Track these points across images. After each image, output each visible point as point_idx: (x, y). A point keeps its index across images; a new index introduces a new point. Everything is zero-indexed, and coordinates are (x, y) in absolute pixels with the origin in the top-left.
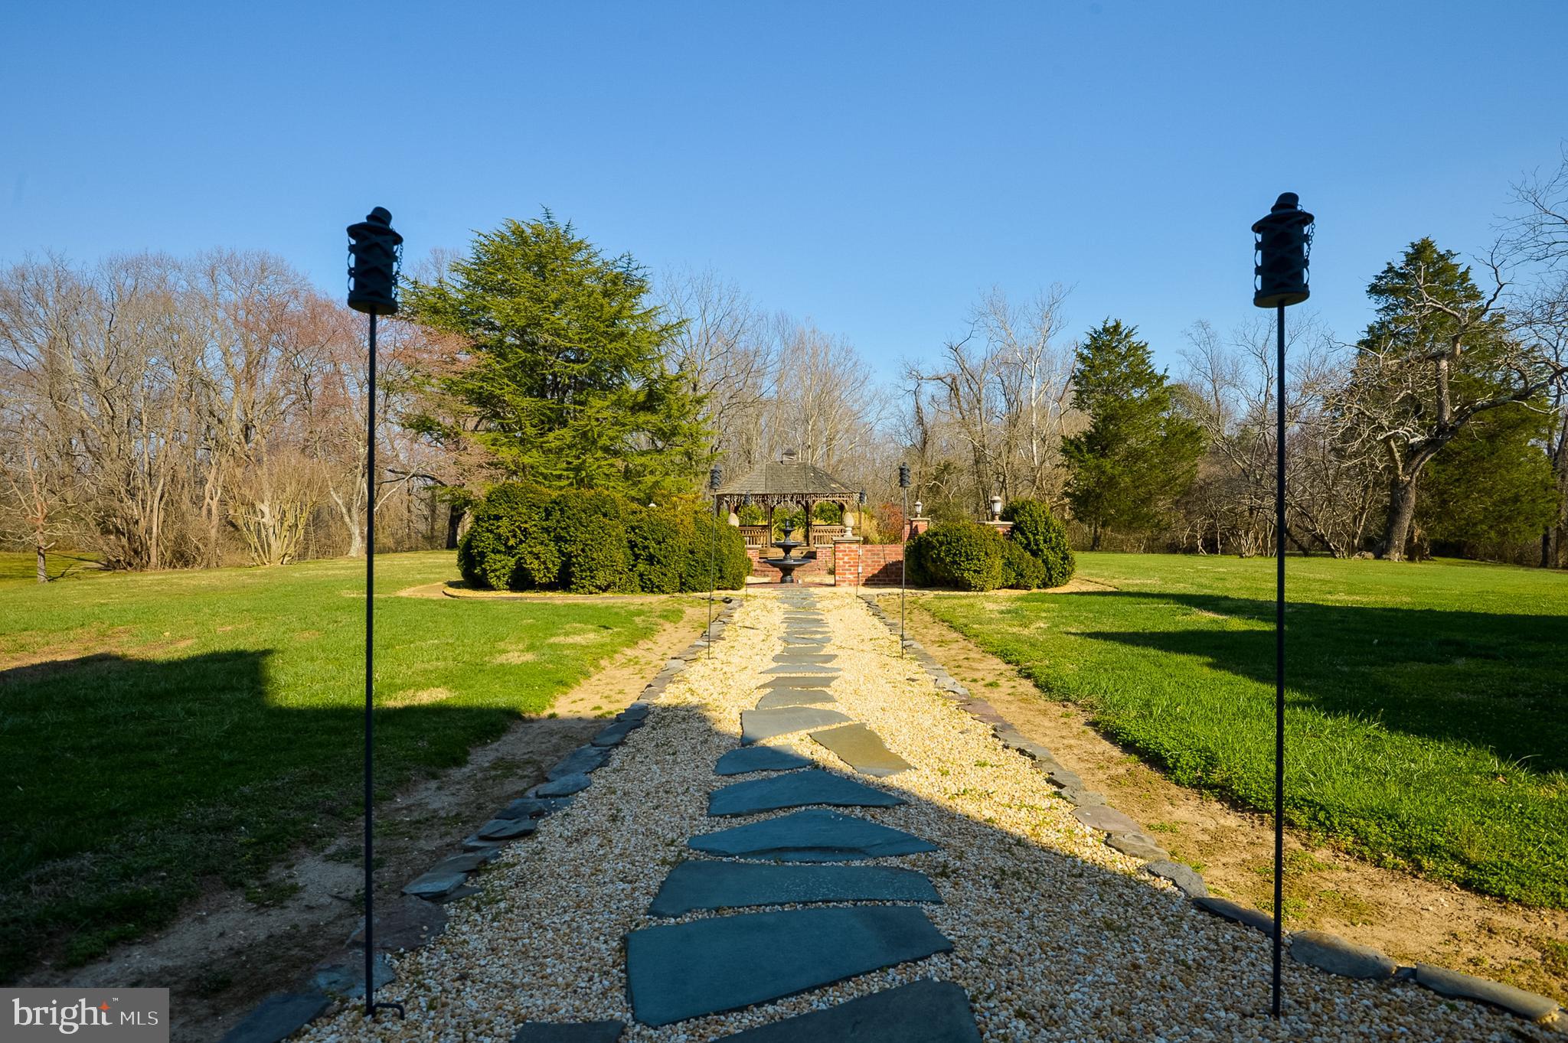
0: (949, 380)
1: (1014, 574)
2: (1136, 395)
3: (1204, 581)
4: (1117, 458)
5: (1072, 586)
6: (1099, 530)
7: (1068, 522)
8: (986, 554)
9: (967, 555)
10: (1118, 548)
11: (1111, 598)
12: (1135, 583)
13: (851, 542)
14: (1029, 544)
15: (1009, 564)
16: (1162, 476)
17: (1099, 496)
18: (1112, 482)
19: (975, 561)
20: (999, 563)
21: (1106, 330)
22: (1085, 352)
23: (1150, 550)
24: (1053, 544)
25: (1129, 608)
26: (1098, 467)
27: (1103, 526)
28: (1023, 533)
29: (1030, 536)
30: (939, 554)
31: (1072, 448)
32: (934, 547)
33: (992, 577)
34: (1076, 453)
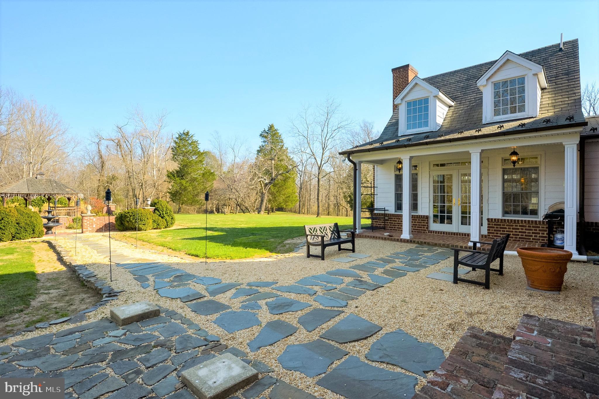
0: (116, 141)
1: (156, 225)
2: (194, 158)
3: (212, 223)
4: (187, 180)
5: (174, 227)
6: (180, 206)
7: (168, 202)
8: (147, 219)
9: (141, 219)
10: (188, 213)
11: (187, 230)
12: (193, 225)
13: (91, 216)
14: (160, 215)
15: (154, 221)
16: (202, 187)
17: (180, 193)
18: (185, 189)
19: (144, 221)
20: (151, 221)
21: (184, 134)
22: (177, 140)
23: (198, 212)
24: (169, 214)
25: (192, 232)
26: (180, 183)
27: (182, 204)
28: (158, 211)
29: (161, 212)
30: (130, 219)
31: (171, 175)
32: (128, 217)
33: (149, 226)
34: (173, 177)
